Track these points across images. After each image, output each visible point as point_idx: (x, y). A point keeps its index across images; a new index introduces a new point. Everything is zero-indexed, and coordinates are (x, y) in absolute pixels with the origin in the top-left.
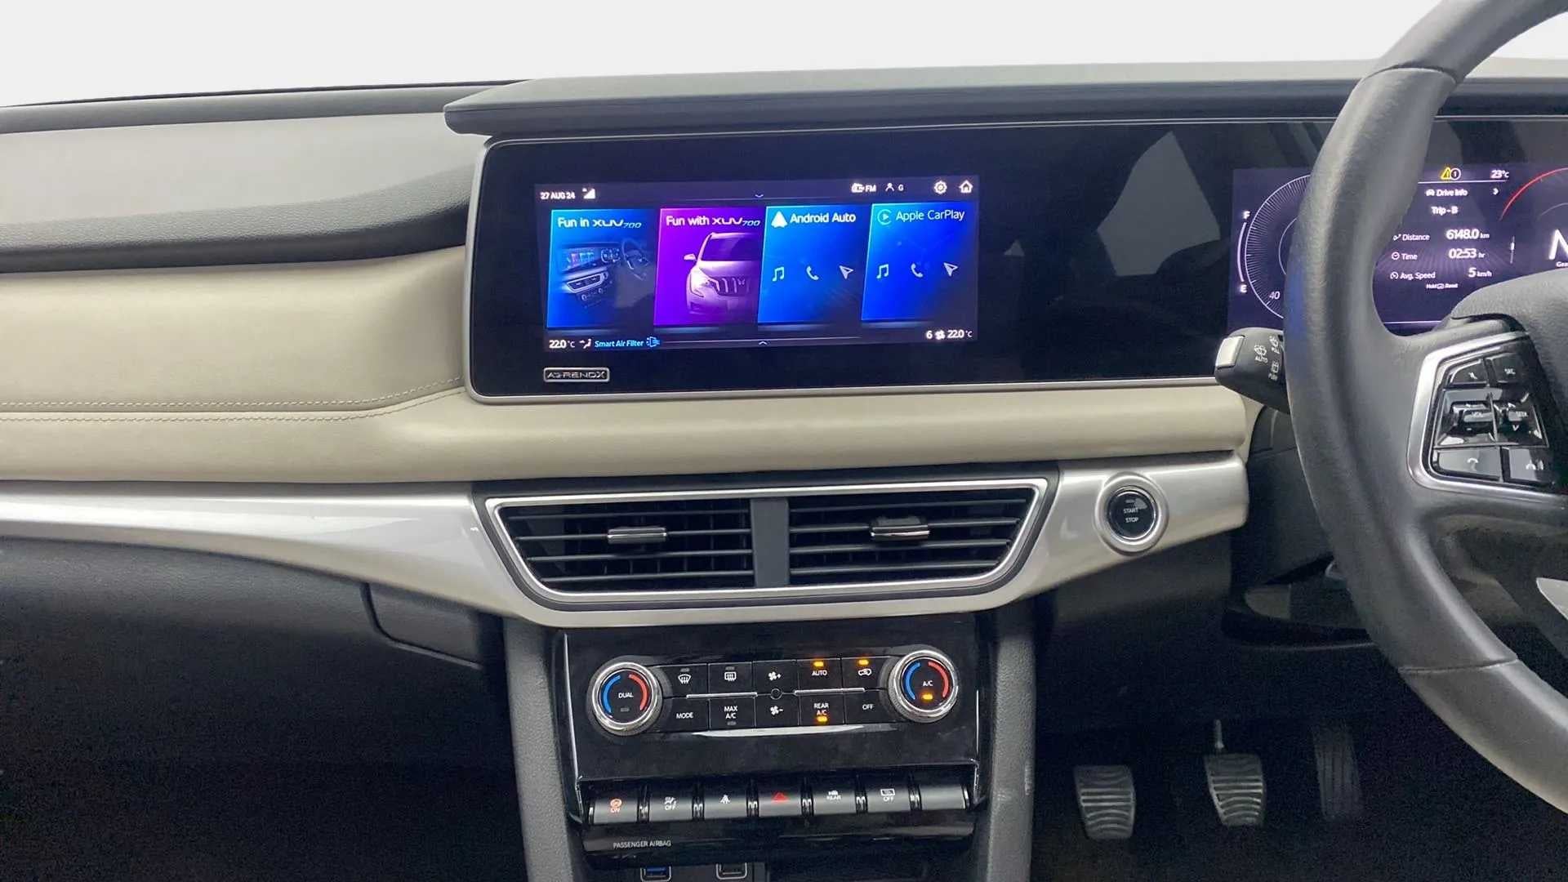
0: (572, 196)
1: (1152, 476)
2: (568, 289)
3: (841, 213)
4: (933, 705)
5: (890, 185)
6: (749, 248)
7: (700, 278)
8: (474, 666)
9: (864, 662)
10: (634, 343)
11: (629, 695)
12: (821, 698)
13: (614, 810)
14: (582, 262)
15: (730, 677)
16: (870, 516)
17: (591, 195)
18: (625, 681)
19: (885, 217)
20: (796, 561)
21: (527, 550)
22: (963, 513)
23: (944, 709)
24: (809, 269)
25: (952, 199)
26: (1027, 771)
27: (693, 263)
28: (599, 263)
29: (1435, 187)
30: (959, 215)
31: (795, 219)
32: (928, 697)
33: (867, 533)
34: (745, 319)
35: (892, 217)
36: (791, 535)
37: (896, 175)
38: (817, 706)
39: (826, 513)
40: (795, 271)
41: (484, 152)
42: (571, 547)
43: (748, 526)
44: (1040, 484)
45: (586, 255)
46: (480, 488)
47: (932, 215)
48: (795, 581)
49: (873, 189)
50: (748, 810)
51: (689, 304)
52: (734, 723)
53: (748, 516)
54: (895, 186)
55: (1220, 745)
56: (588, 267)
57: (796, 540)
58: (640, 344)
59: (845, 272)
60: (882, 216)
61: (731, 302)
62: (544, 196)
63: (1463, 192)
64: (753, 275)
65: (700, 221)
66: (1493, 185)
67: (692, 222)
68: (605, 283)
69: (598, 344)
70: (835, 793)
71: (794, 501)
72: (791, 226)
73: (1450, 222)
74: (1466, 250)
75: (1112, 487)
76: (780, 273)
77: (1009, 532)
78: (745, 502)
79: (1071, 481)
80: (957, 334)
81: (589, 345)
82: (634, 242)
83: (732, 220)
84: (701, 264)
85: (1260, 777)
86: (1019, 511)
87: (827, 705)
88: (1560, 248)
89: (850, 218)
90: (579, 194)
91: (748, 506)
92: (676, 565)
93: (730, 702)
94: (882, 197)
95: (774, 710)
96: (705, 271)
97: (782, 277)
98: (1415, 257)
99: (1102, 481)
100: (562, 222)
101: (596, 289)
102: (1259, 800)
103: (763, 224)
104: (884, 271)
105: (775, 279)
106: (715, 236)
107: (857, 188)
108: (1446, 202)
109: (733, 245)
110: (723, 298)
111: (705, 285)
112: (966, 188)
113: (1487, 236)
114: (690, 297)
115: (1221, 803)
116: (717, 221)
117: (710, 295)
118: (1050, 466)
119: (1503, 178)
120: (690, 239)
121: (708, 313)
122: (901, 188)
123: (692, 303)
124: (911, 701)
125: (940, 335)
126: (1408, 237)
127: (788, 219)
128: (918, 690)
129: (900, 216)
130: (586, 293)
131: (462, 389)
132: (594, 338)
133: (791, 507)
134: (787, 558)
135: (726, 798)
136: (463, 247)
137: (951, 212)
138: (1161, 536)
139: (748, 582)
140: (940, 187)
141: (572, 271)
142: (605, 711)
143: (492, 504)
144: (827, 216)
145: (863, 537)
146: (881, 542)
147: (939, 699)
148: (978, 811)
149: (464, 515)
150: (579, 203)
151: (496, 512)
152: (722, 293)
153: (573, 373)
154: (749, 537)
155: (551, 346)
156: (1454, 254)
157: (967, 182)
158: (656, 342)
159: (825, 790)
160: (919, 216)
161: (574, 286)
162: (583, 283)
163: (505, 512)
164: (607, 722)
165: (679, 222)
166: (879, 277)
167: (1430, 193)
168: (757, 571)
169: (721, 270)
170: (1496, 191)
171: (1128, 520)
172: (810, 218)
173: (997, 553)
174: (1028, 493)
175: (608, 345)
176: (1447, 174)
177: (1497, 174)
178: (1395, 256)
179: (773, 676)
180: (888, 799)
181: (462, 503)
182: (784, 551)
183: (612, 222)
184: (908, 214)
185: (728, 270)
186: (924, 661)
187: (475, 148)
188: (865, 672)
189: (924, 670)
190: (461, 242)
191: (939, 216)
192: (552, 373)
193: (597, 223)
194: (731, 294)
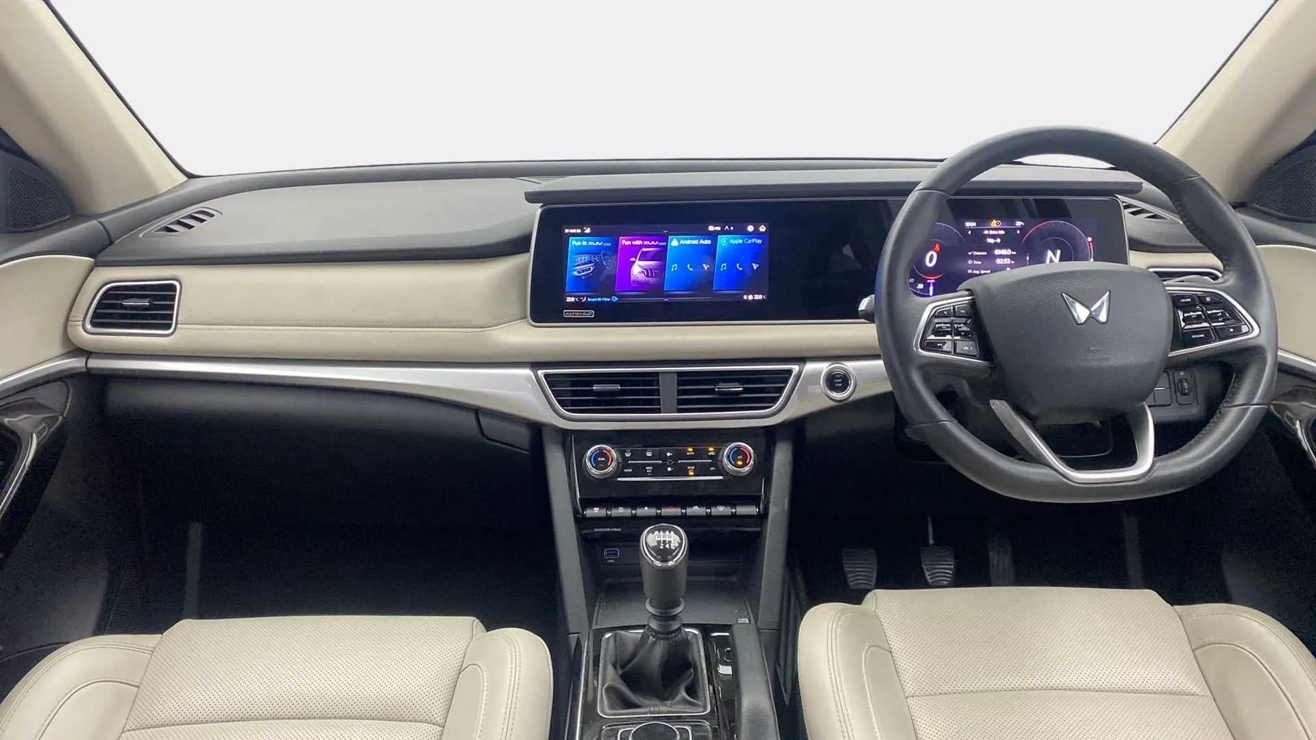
0: (579, 231)
1: (850, 365)
2: (576, 273)
3: (704, 239)
4: (742, 466)
5: (727, 227)
6: (661, 255)
7: (638, 269)
8: (527, 453)
9: (711, 449)
10: (606, 299)
11: (603, 459)
12: (691, 464)
13: (596, 511)
14: (583, 262)
15: (649, 454)
16: (715, 382)
17: (588, 231)
18: (601, 453)
19: (725, 242)
20: (680, 402)
21: (556, 394)
22: (761, 381)
23: (747, 469)
24: (688, 266)
25: (756, 233)
26: (786, 500)
27: (634, 262)
28: (590, 262)
29: (988, 229)
30: (759, 241)
31: (682, 242)
32: (740, 463)
33: (714, 389)
34: (658, 288)
35: (728, 241)
36: (678, 390)
37: (729, 223)
38: (689, 468)
39: (695, 380)
40: (682, 266)
41: (540, 211)
42: (574, 393)
43: (658, 385)
44: (795, 368)
45: (586, 258)
46: (535, 365)
47: (747, 241)
48: (680, 411)
49: (718, 228)
50: (657, 513)
51: (632, 281)
52: (650, 474)
53: (658, 381)
54: (729, 228)
55: (931, 542)
56: (586, 263)
57: (680, 392)
58: (609, 300)
59: (706, 267)
60: (723, 241)
61: (652, 280)
62: (567, 231)
63: (1002, 232)
64: (662, 269)
65: (638, 243)
66: (1016, 229)
67: (634, 243)
68: (593, 271)
69: (589, 300)
70: (697, 507)
71: (680, 374)
72: (680, 245)
73: (997, 246)
74: (1005, 260)
75: (831, 369)
76: (675, 267)
77: (781, 390)
78: (657, 374)
79: (810, 367)
80: (759, 297)
81: (585, 299)
82: (607, 252)
83: (653, 242)
84: (638, 262)
85: (953, 559)
86: (786, 381)
87: (693, 468)
88: (1051, 258)
89: (708, 242)
90: (583, 230)
91: (658, 376)
92: (625, 402)
93: (649, 465)
94: (723, 232)
95: (669, 469)
96: (640, 266)
97: (676, 269)
98: (980, 263)
99: (824, 367)
100: (574, 243)
101: (589, 274)
102: (951, 572)
103: (667, 245)
104: (724, 266)
105: (672, 270)
106: (645, 250)
107: (711, 228)
108: (994, 237)
109: (652, 254)
110: (647, 279)
111: (639, 272)
112: (762, 229)
113: (1015, 253)
114: (632, 278)
115: (928, 573)
116: (646, 243)
117: (642, 277)
118: (801, 360)
119: (1022, 225)
120: (633, 251)
121: (640, 286)
122: (732, 228)
123: (633, 281)
124: (732, 464)
125: (751, 297)
126: (976, 253)
127: (679, 242)
128: (735, 460)
129: (731, 241)
130: (583, 275)
131: (525, 320)
132: (587, 297)
133: (678, 377)
134: (676, 401)
135: (646, 508)
136: (528, 254)
137: (756, 240)
138: (852, 394)
139: (659, 411)
140: (750, 228)
141: (578, 265)
142: (593, 466)
143: (541, 373)
144: (697, 241)
145: (712, 391)
146: (720, 393)
147: (745, 465)
148: (763, 517)
149: (528, 378)
150: (583, 234)
151: (542, 376)
152: (647, 276)
153: (577, 313)
154: (658, 390)
155: (567, 300)
156: (999, 261)
157: (763, 226)
158: (616, 299)
159: (692, 506)
160: (741, 241)
161: (579, 272)
162: (583, 271)
163: (546, 376)
164: (594, 471)
165: (628, 243)
166: (722, 269)
167: (986, 232)
168: (662, 407)
169: (647, 266)
170: (1018, 232)
171: (837, 385)
172: (688, 242)
173: (775, 400)
174: (789, 372)
175: (594, 300)
176: (994, 224)
177: (1019, 224)
178: (970, 262)
179: (669, 454)
180: (721, 510)
181: (527, 372)
182: (675, 397)
183: (597, 243)
184: (736, 240)
185: (650, 266)
186: (739, 447)
187: (537, 210)
188: (712, 453)
189: (739, 451)
190: (528, 251)
191: (750, 241)
192: (567, 313)
193: (590, 243)
194: (652, 276)
